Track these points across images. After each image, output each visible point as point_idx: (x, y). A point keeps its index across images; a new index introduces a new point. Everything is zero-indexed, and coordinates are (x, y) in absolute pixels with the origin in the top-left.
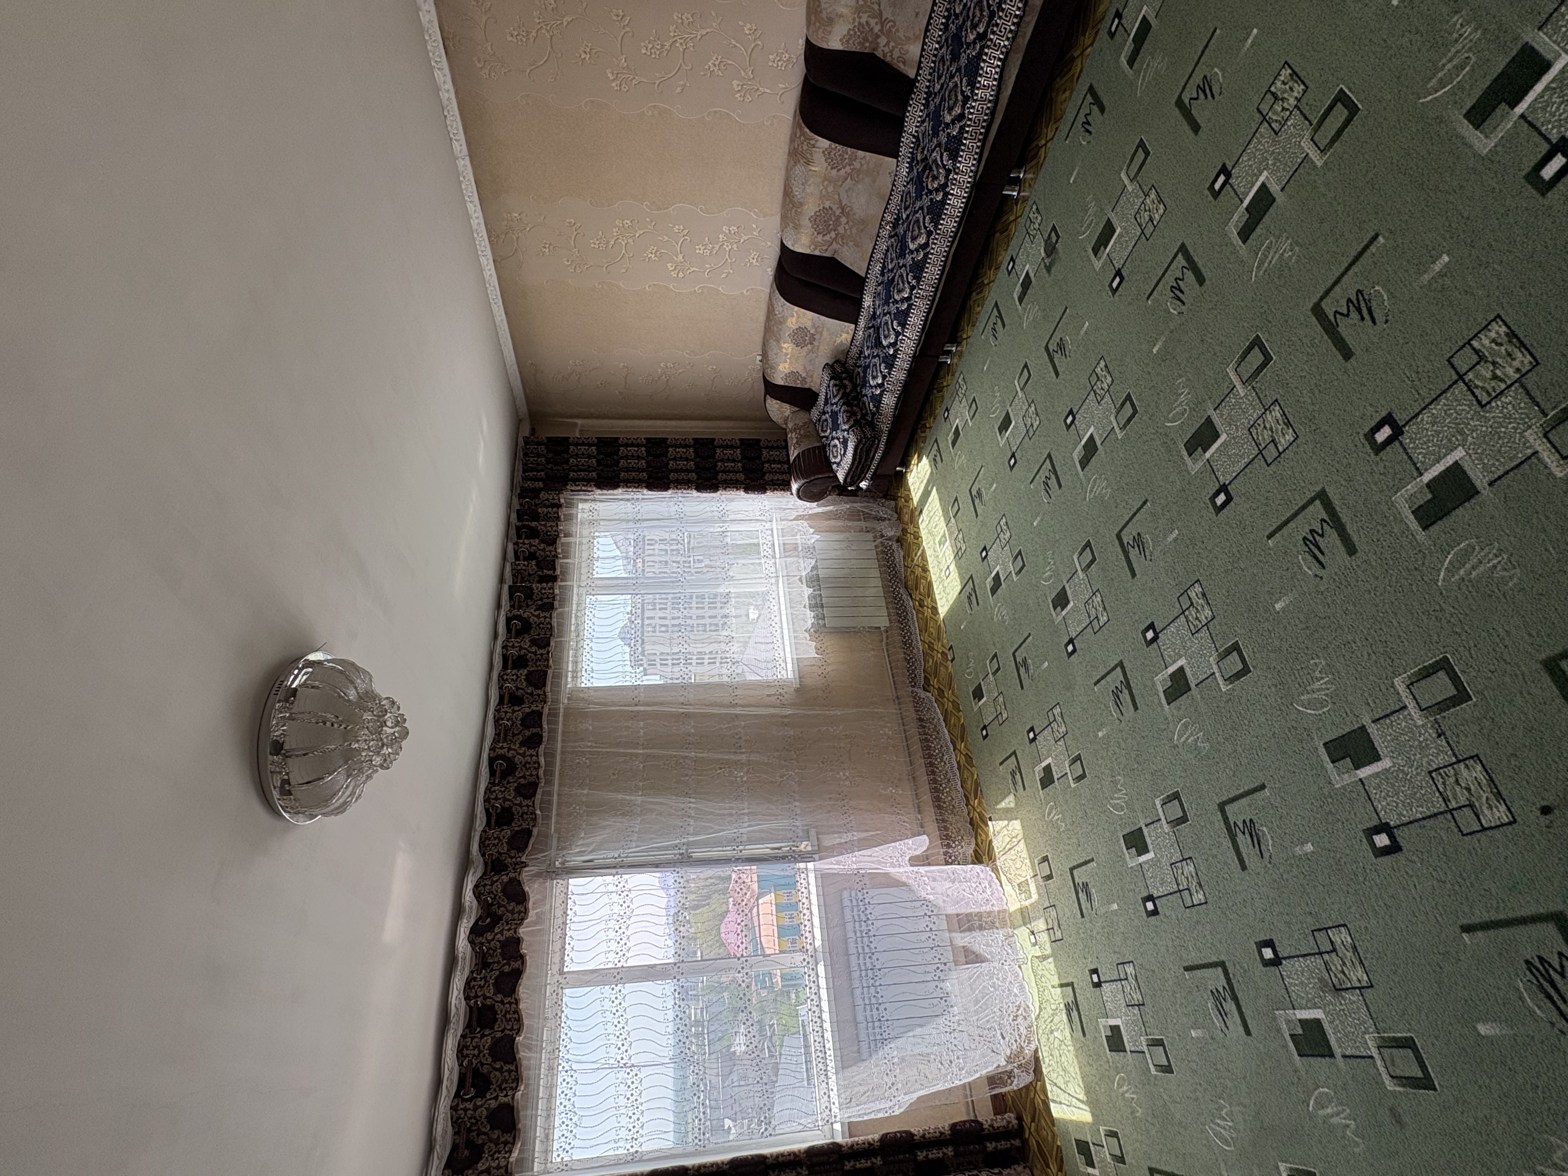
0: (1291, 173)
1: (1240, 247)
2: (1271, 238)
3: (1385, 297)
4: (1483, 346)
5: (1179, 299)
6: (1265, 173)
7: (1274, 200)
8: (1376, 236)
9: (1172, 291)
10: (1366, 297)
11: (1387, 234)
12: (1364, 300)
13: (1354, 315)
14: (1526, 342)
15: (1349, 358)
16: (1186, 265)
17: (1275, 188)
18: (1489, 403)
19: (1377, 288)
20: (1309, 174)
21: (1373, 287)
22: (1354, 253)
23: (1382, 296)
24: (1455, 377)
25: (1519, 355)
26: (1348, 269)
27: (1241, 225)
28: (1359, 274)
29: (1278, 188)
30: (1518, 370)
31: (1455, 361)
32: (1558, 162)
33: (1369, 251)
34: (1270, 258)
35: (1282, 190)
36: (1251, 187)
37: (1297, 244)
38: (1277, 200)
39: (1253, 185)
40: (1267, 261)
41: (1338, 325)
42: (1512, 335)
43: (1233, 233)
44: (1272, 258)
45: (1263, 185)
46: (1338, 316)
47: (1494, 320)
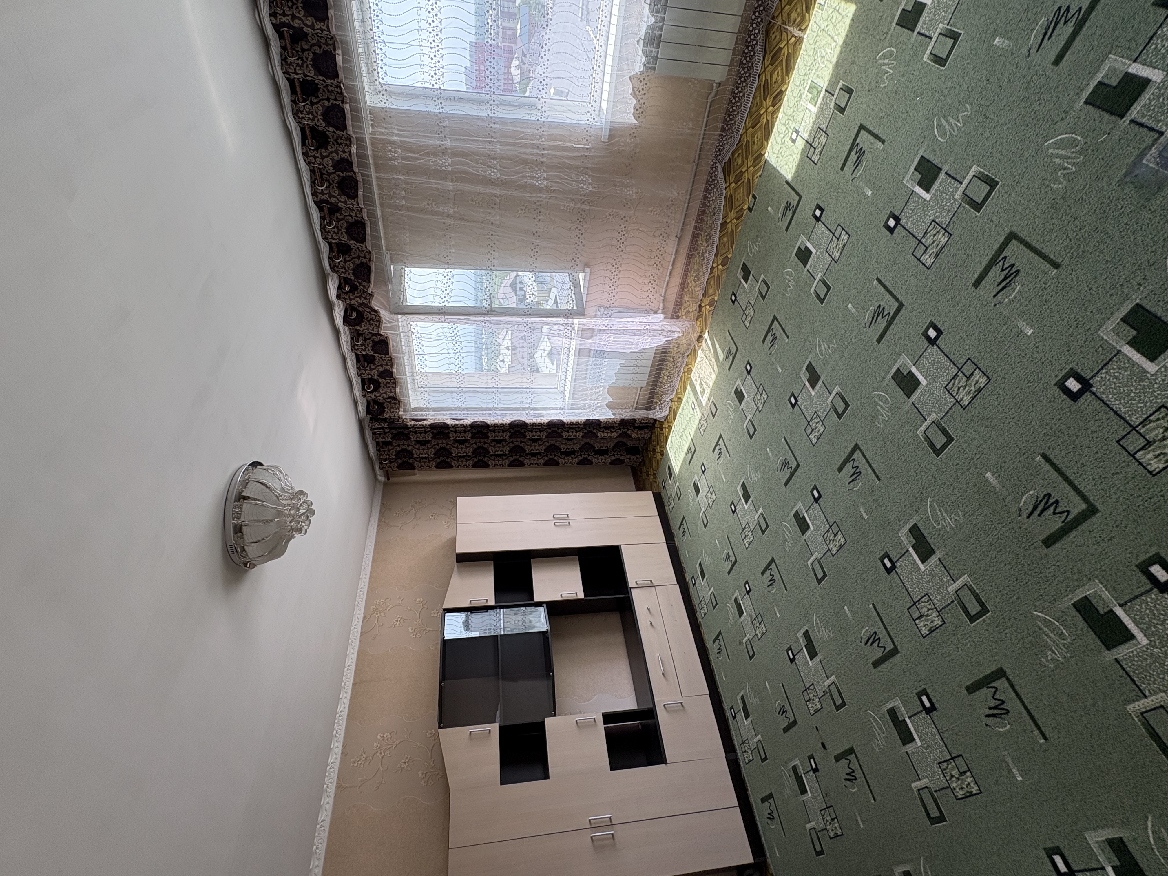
0: (1132, 674)
1: (1071, 599)
2: (1069, 640)
3: (1001, 730)
4: (967, 778)
5: (1035, 508)
6: (1145, 642)
7: (1109, 649)
8: (1045, 738)
9: (1045, 496)
10: (1003, 716)
11: (1044, 747)
12: (1001, 714)
13: (993, 703)
14: (967, 799)
15: (967, 690)
16: (1071, 517)
17: (1122, 652)
18: (940, 767)
19: (1008, 726)
20: (1122, 695)
21: (1009, 724)
22: (1037, 716)
23: (1002, 728)
24: (953, 755)
25: (961, 793)
26: (1026, 707)
27: (1094, 601)
28: (1019, 716)
29: (1119, 656)
30: (954, 789)
31: (960, 758)
32: (1063, 869)
33: (1035, 729)
34: (1051, 635)
35: (1116, 660)
36: (1134, 621)
37: (1056, 667)
38: (1107, 652)
39: (1137, 624)
40: (1049, 632)
41: (988, 687)
42: (972, 795)
43: (1088, 591)
44: (1050, 637)
45: (1132, 637)
46: (994, 690)
47: (980, 789)
